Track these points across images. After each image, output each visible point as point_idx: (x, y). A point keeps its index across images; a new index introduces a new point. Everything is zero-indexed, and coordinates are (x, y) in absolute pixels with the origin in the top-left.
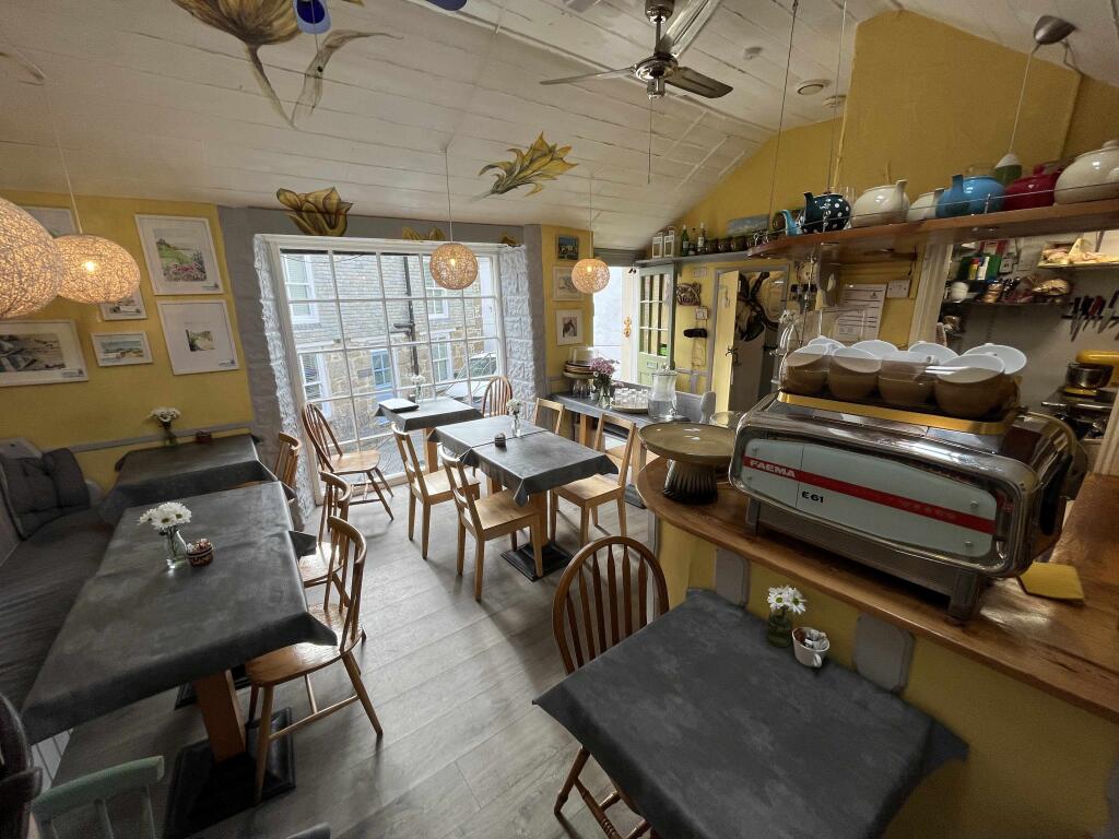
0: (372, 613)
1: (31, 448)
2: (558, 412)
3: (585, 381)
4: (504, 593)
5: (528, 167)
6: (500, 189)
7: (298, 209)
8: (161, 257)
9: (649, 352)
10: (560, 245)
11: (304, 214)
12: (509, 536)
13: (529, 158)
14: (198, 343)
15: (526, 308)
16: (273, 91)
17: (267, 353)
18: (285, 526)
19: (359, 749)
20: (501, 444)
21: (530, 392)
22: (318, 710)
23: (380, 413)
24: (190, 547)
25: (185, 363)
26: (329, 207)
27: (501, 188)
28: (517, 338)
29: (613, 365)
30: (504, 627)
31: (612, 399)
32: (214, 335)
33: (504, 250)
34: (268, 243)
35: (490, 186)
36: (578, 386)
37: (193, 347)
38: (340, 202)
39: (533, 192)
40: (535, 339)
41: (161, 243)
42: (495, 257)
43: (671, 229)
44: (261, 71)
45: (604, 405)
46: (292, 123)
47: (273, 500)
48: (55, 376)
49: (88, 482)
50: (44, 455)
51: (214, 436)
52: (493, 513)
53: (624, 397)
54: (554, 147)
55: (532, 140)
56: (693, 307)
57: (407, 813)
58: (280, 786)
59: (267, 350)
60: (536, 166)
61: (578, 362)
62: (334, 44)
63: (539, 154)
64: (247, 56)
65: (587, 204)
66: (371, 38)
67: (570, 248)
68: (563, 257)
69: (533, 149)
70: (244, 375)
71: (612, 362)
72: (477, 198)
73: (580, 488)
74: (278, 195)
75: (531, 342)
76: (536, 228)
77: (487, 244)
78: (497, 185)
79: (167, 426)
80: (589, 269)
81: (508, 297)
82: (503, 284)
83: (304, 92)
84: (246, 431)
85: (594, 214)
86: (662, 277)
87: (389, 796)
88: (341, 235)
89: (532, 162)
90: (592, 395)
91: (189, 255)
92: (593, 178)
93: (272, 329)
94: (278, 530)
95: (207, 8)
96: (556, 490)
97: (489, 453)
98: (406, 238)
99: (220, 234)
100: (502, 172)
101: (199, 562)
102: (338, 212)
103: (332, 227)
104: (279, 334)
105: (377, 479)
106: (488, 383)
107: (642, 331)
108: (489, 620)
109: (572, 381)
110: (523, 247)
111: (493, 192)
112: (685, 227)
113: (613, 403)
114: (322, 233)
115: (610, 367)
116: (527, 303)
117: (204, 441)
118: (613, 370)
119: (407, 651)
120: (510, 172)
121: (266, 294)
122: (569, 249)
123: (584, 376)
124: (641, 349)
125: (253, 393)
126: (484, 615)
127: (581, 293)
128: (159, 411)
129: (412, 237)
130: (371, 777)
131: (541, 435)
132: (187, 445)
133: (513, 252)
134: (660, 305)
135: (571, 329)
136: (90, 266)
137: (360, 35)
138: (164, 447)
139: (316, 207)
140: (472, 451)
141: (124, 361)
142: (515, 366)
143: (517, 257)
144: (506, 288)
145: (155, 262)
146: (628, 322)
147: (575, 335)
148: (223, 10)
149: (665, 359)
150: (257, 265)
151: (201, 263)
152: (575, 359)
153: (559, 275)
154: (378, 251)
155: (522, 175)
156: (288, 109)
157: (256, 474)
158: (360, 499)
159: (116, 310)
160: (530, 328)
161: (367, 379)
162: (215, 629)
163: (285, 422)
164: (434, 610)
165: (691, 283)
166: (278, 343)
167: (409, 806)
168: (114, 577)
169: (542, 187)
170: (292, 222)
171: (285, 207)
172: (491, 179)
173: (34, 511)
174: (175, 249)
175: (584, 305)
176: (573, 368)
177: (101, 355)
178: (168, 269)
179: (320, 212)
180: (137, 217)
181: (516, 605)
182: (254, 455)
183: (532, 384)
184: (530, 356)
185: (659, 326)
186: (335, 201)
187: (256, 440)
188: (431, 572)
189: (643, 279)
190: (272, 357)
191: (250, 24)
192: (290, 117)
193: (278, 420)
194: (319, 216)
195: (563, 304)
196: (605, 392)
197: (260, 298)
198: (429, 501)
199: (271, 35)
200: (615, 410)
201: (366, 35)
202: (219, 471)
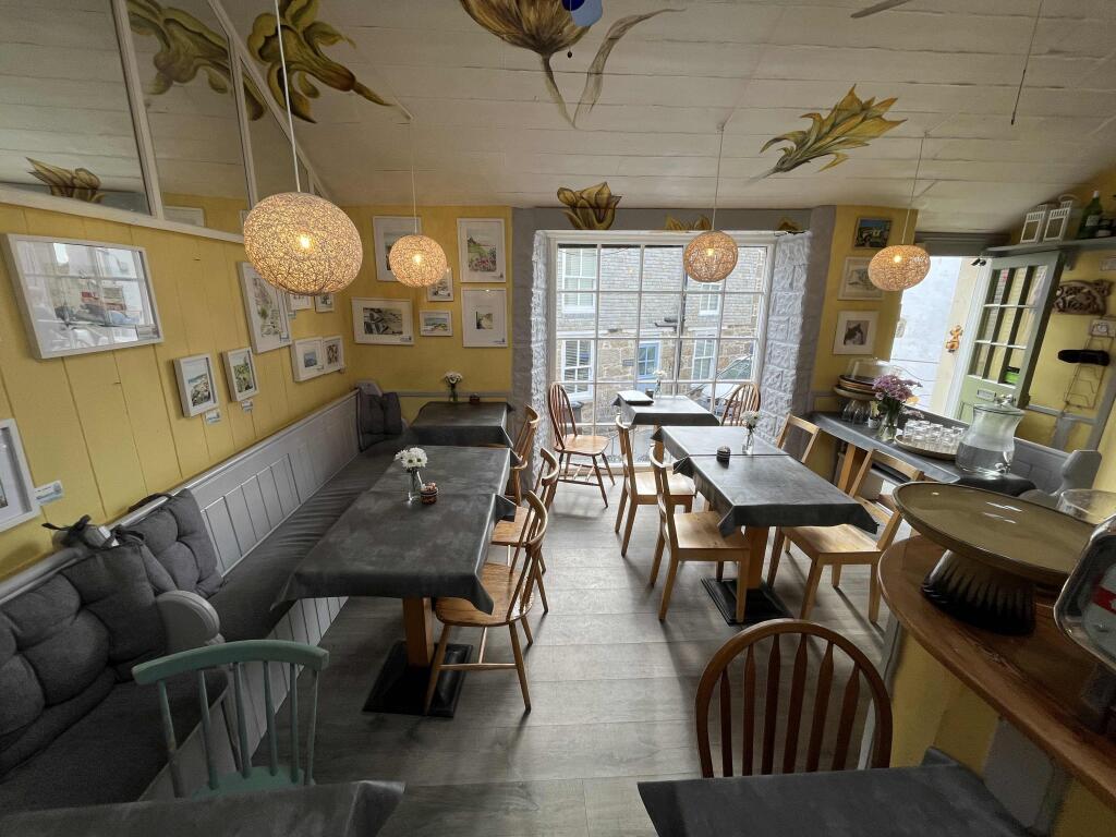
0: (561, 590)
1: (377, 389)
2: (811, 435)
3: (865, 403)
4: (692, 624)
5: (827, 134)
6: (785, 166)
7: (573, 206)
8: (469, 252)
9: (986, 375)
10: (861, 230)
11: (578, 211)
12: (716, 563)
13: (830, 122)
14: (484, 323)
15: (798, 307)
16: (560, 96)
17: (529, 335)
18: (496, 489)
19: (508, 714)
20: (723, 459)
21: (785, 405)
22: (483, 662)
23: (618, 403)
24: (423, 487)
25: (472, 337)
26: (599, 202)
27: (787, 164)
28: (782, 341)
29: (911, 388)
30: (679, 662)
31: (899, 432)
32: (495, 317)
33: (782, 238)
34: (548, 239)
35: (774, 163)
36: (853, 408)
37: (479, 326)
38: (610, 196)
39: (833, 164)
40: (803, 344)
41: (471, 241)
42: (770, 247)
43: (1065, 199)
44: (552, 79)
45: (885, 437)
46: (573, 125)
47: (497, 465)
48: (395, 340)
49: (403, 419)
50: (384, 395)
51: (482, 400)
52: (696, 533)
53: (918, 433)
54: (869, 102)
55: (837, 98)
56: (1088, 318)
57: (523, 803)
58: (442, 710)
59: (530, 331)
60: (839, 130)
61: (858, 377)
62: (617, 34)
63: (845, 114)
64: (541, 67)
65: (912, 174)
66: (650, 19)
67: (876, 233)
68: (863, 245)
69: (837, 110)
70: (511, 351)
71: (911, 383)
72: (755, 179)
73: (817, 537)
74: (558, 194)
75: (796, 347)
76: (829, 211)
77: (763, 232)
78: (783, 161)
79: (453, 386)
80: (898, 259)
81: (778, 292)
82: (776, 278)
83: (585, 92)
84: (504, 400)
85: (924, 185)
86: (1031, 271)
87: (517, 776)
88: (607, 229)
89: (834, 126)
90: (870, 422)
91: (487, 250)
92: (927, 135)
93: (539, 315)
94: (489, 491)
95: (513, 30)
96: (784, 529)
97: (708, 467)
98: (670, 229)
99: (511, 231)
100: (790, 144)
101: (427, 501)
102: (607, 206)
103: (600, 221)
104: (544, 320)
105: (601, 465)
106: (737, 386)
107: (978, 347)
108: (666, 646)
109: (846, 400)
110: (808, 233)
111: (777, 170)
112: (1095, 195)
113: (900, 437)
114: (591, 227)
115: (903, 390)
116: (799, 301)
117: (476, 403)
118: (908, 394)
119: (577, 640)
120: (801, 144)
121: (538, 283)
122: (874, 232)
123: (861, 397)
124: (972, 370)
125: (514, 370)
126: (661, 638)
127: (881, 291)
128: (449, 374)
129: (676, 227)
130: (508, 746)
131: (778, 459)
132: (464, 403)
133: (794, 240)
134: (1020, 313)
135: (858, 335)
136: (418, 259)
137: (641, 19)
138: (450, 403)
139: (588, 202)
140: (689, 459)
141: (436, 333)
142: (772, 373)
143: (798, 246)
144: (779, 283)
145: (464, 256)
146: (958, 332)
147: (862, 343)
148: (525, 29)
149: (1013, 388)
150: (534, 258)
151: (494, 256)
152: (854, 373)
153: (851, 268)
154: (643, 244)
155: (819, 144)
156: (571, 110)
157: (497, 438)
158: (582, 479)
159: (436, 293)
160: (798, 331)
161: (630, 369)
162: (413, 561)
163: (535, 398)
164: (616, 611)
165: (1091, 280)
166: (543, 327)
167: (528, 796)
168: (378, 495)
169: (845, 158)
170: (567, 218)
171: (564, 205)
172: (776, 154)
173: (370, 432)
174: (479, 245)
175: (885, 308)
176: (849, 385)
177: (423, 327)
178: (471, 262)
179: (592, 207)
180: (458, 220)
181: (700, 643)
182: (502, 422)
183: (789, 396)
184: (793, 363)
185: (1012, 341)
186: (606, 196)
187: (510, 409)
188: (625, 572)
189: (996, 274)
190: (533, 339)
191: (545, 36)
192: (572, 118)
193: (528, 394)
194: (591, 211)
195: (851, 304)
196: (891, 421)
197: (532, 287)
198: (638, 500)
199: (562, 41)
200: (899, 447)
201: (647, 17)
202: (471, 430)
